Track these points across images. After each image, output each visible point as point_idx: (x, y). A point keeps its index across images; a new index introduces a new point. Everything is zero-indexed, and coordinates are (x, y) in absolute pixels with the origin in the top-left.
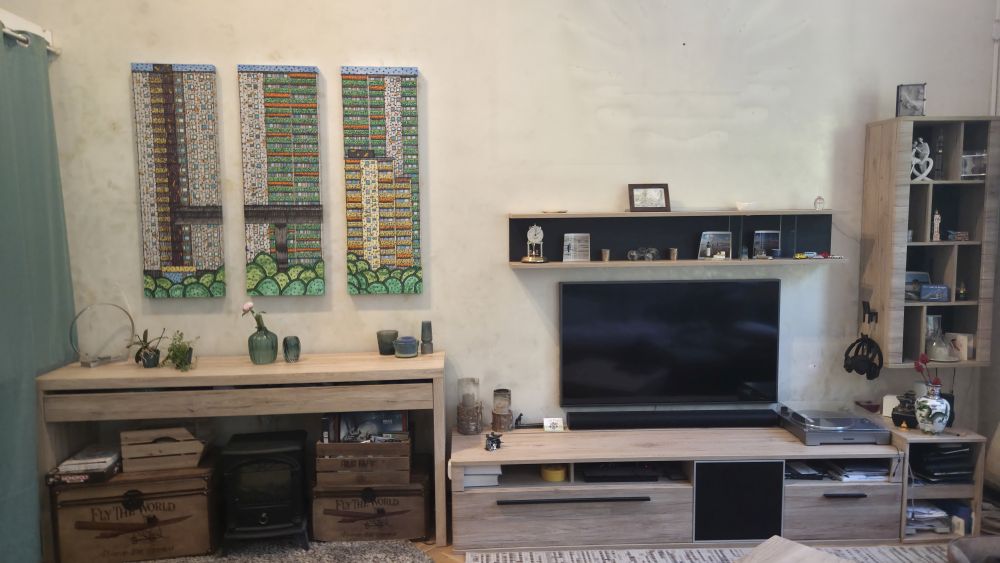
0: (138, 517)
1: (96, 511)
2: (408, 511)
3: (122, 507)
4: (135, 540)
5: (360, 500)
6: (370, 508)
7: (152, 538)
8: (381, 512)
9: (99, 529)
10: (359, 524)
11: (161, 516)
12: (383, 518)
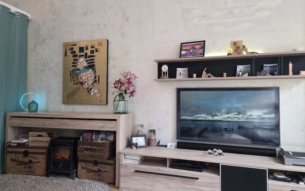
0: (27, 160)
1: (16, 156)
2: (108, 171)
3: (23, 156)
4: (25, 167)
5: (93, 164)
6: (96, 168)
7: (30, 168)
8: (99, 170)
9: (16, 162)
10: (92, 174)
11: (33, 160)
12: (100, 173)
